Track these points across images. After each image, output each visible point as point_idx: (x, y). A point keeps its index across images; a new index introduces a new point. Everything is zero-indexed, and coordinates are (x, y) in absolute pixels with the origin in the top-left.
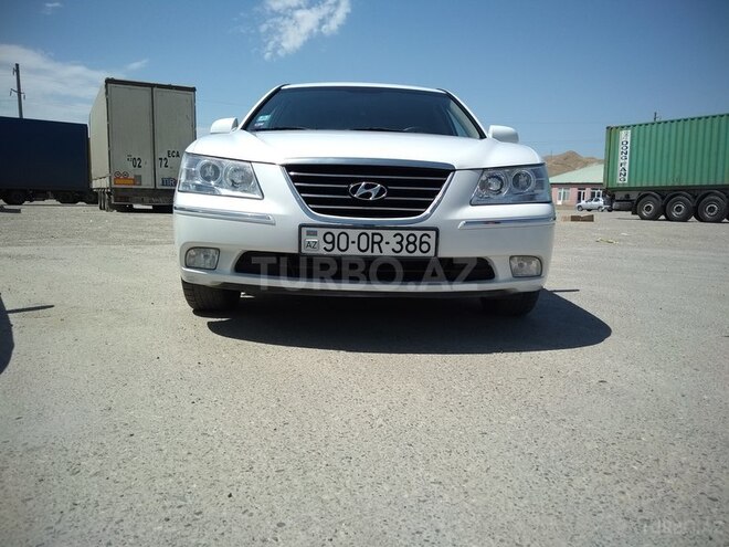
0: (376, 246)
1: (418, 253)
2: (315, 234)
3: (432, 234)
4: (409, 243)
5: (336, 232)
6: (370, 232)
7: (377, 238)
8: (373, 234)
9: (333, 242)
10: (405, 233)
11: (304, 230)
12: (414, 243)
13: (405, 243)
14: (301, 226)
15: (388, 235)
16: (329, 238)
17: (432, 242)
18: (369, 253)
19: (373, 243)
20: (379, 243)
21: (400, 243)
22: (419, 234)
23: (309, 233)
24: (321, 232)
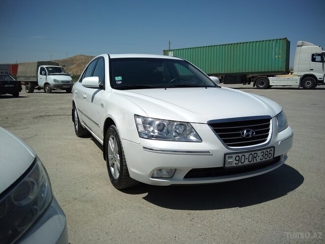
0: (255, 159)
1: (268, 159)
2: (232, 157)
3: (273, 149)
4: (266, 155)
5: (240, 155)
6: (253, 153)
7: (255, 155)
8: (254, 154)
9: (239, 160)
10: (264, 151)
11: (227, 156)
12: (267, 155)
13: (264, 155)
14: (225, 155)
15: (259, 153)
16: (237, 158)
17: (272, 152)
18: (252, 162)
19: (254, 157)
20: (256, 157)
21: (262, 156)
22: (268, 150)
23: (229, 158)
24: (234, 156)
